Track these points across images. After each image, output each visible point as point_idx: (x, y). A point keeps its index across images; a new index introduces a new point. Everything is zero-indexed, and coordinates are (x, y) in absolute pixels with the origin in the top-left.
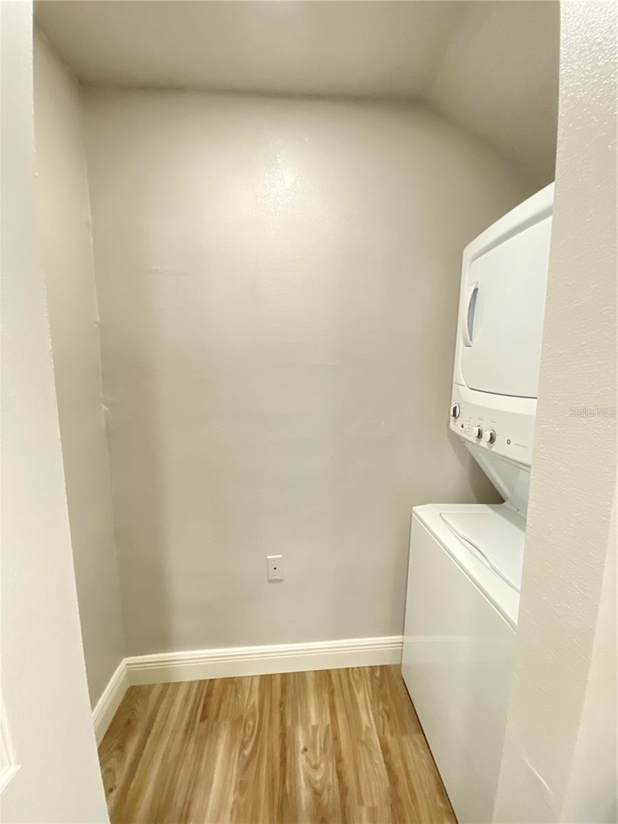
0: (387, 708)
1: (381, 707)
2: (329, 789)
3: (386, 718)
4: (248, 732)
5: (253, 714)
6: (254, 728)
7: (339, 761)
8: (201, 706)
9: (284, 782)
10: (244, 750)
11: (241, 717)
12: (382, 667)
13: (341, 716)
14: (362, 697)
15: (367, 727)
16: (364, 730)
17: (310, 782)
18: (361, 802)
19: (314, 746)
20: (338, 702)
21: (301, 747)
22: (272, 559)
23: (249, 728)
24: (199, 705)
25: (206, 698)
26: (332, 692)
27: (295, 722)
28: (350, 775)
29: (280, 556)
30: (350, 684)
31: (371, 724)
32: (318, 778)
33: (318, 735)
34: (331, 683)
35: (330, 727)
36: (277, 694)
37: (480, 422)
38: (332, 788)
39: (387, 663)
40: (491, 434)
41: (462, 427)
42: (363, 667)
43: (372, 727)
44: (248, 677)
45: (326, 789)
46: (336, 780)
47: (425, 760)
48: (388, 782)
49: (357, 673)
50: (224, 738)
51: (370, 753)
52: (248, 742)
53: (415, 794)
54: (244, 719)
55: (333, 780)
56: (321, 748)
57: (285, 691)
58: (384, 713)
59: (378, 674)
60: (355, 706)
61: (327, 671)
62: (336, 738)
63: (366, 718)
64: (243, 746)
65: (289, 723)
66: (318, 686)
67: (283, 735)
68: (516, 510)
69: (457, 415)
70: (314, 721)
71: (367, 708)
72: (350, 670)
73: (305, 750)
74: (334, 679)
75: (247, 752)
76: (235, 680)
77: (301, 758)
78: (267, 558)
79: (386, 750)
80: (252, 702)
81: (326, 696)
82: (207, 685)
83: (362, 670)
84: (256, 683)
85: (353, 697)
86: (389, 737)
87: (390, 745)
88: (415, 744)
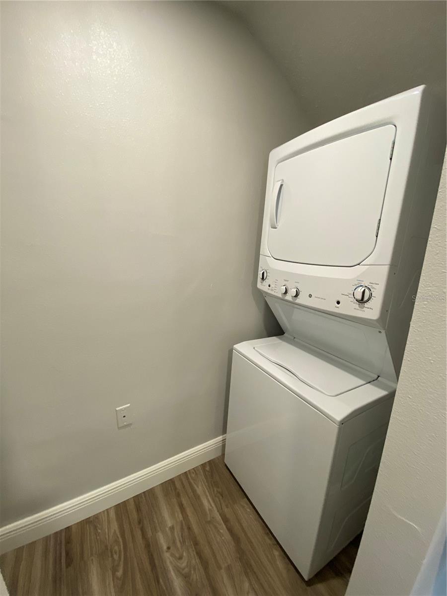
0: (220, 490)
1: (215, 490)
2: (195, 570)
3: (221, 497)
4: (116, 557)
5: (116, 541)
6: (120, 551)
7: (196, 544)
8: (64, 554)
9: (158, 582)
10: (116, 573)
11: (106, 547)
12: (209, 462)
13: (189, 511)
14: (201, 489)
15: (210, 510)
16: (208, 513)
17: (178, 571)
18: (220, 568)
19: (174, 542)
20: (185, 501)
21: (165, 548)
22: (121, 409)
23: (116, 553)
24: (61, 554)
25: (66, 546)
26: (178, 495)
27: (154, 530)
28: (207, 551)
29: (129, 405)
30: (190, 483)
31: (211, 506)
32: (184, 565)
33: (176, 533)
34: (176, 489)
35: (184, 523)
36: (134, 515)
37: (286, 283)
38: (196, 567)
39: (212, 458)
40: (296, 291)
41: (269, 286)
42: (197, 467)
43: (213, 508)
44: (104, 511)
45: (192, 570)
46: (198, 561)
47: (253, 516)
48: (233, 543)
49: (193, 473)
50: (95, 572)
51: (216, 528)
52: (118, 565)
53: (252, 543)
54: (109, 549)
55: (195, 561)
56: (180, 541)
57: (140, 510)
58: (219, 495)
59: (208, 468)
60: (198, 497)
61: (171, 480)
62: (189, 528)
63: (207, 503)
64: (114, 570)
65: (149, 534)
66: (166, 495)
67: (148, 546)
68: (293, 338)
69: (265, 278)
70: (169, 523)
71: (207, 496)
72: (188, 472)
73: (169, 548)
74: (178, 485)
75: (120, 573)
76: (92, 519)
77: (167, 555)
78: (116, 410)
79: (226, 520)
80: (112, 531)
81: (174, 501)
82: (63, 534)
83: (195, 469)
84: (112, 514)
85: (194, 491)
86: (226, 510)
87: (228, 516)
88: (243, 507)
